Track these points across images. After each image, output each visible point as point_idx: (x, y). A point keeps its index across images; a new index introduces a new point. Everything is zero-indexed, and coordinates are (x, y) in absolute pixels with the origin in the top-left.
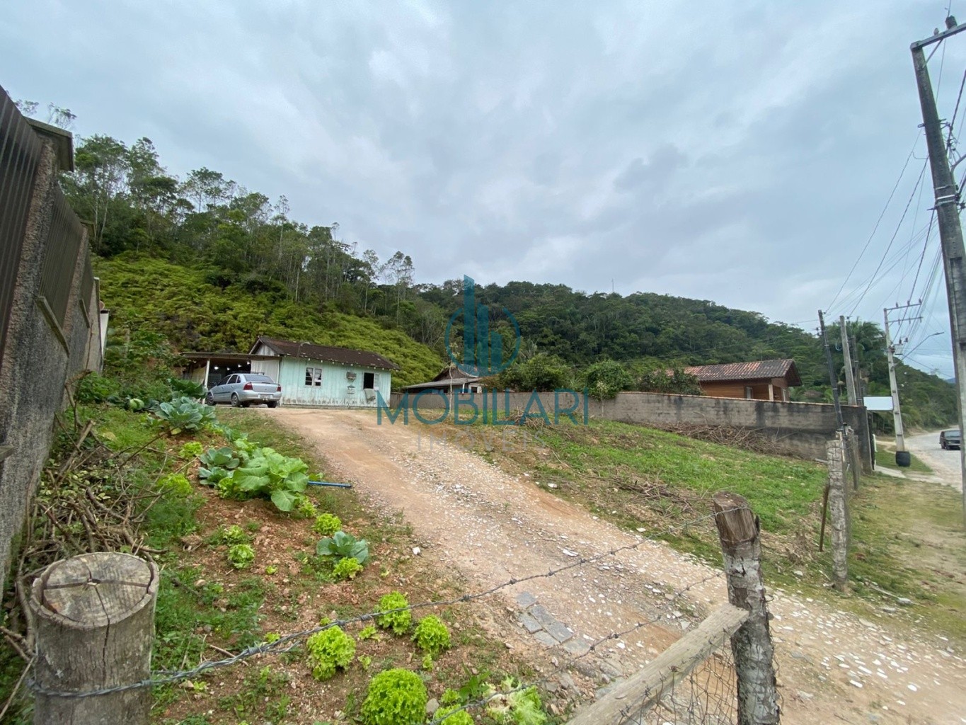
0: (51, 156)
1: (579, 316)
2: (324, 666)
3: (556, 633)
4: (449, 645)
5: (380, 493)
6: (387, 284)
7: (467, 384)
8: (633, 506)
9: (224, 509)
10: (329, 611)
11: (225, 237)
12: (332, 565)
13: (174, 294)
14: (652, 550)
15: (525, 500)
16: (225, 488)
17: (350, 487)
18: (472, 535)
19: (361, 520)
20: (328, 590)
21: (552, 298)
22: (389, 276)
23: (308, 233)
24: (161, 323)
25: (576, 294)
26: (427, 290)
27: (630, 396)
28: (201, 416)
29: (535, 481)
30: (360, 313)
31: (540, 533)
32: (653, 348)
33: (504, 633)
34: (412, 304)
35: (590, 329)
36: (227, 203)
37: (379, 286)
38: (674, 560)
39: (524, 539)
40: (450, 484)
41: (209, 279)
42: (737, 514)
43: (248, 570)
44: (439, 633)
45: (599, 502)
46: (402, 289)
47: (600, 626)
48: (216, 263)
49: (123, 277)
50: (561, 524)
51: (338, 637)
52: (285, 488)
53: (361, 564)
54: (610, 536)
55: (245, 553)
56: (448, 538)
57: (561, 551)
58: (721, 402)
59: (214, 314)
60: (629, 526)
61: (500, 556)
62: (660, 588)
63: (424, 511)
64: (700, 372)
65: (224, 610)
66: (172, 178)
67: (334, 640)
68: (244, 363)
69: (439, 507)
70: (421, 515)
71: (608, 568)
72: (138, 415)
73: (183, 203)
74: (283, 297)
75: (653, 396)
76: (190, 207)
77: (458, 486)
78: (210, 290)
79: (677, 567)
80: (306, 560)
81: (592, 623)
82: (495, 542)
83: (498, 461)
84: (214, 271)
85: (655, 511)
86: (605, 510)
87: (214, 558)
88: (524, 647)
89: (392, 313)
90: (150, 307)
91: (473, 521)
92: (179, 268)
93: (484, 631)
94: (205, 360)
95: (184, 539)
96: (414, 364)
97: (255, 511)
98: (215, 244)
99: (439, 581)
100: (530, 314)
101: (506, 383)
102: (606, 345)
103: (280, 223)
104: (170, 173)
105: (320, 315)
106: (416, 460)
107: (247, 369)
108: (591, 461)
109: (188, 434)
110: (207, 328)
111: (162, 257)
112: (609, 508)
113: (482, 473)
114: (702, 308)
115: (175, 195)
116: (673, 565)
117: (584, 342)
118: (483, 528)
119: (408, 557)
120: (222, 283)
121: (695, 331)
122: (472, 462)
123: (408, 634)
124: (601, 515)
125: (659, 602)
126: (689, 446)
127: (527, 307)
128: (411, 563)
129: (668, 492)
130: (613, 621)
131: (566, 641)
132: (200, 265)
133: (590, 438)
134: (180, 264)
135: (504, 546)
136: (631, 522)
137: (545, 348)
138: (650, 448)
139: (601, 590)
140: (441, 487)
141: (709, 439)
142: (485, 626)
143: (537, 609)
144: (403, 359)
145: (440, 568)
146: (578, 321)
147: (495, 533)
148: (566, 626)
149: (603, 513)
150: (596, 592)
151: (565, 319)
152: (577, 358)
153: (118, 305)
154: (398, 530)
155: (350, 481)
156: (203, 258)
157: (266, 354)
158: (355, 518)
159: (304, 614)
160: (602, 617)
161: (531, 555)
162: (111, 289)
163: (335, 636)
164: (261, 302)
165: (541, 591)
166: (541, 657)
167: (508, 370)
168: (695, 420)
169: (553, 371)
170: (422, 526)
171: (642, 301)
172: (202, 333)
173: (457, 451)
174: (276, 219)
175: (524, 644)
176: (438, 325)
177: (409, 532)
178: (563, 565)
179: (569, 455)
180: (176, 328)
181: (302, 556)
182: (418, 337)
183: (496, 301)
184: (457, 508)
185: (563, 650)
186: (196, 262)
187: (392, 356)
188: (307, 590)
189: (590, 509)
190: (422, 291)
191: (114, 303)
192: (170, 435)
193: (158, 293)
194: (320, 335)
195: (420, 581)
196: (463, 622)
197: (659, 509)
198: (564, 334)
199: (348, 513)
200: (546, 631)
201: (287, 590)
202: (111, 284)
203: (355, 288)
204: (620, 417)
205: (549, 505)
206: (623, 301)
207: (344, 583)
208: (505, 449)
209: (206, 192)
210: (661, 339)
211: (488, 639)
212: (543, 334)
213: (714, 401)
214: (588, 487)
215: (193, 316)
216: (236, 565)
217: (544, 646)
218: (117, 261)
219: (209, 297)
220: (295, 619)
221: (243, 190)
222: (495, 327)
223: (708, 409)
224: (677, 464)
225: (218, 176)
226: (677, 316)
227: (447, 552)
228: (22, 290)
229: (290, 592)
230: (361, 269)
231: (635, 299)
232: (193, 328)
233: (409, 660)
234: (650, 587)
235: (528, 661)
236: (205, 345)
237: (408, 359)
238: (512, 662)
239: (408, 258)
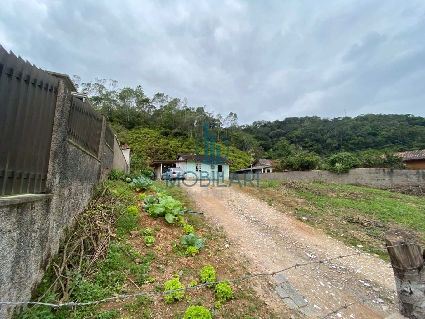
0: (62, 85)
1: (326, 131)
2: (169, 297)
3: (297, 301)
4: (232, 297)
5: (215, 217)
6: (227, 127)
7: (264, 169)
8: (355, 232)
9: (149, 221)
10: (180, 270)
11: (166, 117)
12: (186, 248)
13: (151, 140)
14: (367, 259)
15: (288, 225)
16: (150, 212)
17: (203, 214)
18: (256, 241)
19: (205, 229)
20: (181, 260)
21: (309, 123)
22: (228, 123)
23: (195, 111)
24: (147, 151)
25: (323, 119)
26: (245, 127)
27: (358, 170)
28: (147, 184)
29: (295, 216)
30: (216, 141)
31: (294, 243)
32: (374, 144)
33: (265, 295)
34: (238, 134)
35: (332, 137)
36: (166, 104)
37: (224, 129)
38: (382, 266)
39: (285, 246)
40: (248, 215)
41: (162, 134)
42: (405, 247)
43: (151, 247)
44: (226, 290)
45: (333, 228)
46: (234, 128)
47: (326, 301)
48: (164, 127)
49: (135, 136)
50: (308, 239)
51: (177, 284)
52: (171, 213)
53: (199, 250)
54: (338, 248)
55: (150, 240)
56: (244, 241)
57: (305, 254)
58: (421, 171)
59: (164, 146)
60: (352, 243)
61: (270, 253)
62: (370, 283)
63: (234, 227)
64: (405, 155)
65: (137, 264)
66: (148, 98)
67: (174, 285)
68: (174, 164)
69: (242, 226)
70: (232, 229)
71: (335, 267)
72: (128, 184)
73: (153, 107)
74: (187, 137)
75: (373, 170)
76: (155, 108)
77: (252, 216)
78: (162, 137)
79: (384, 271)
80: (175, 245)
81: (321, 298)
82: (268, 246)
83: (275, 205)
84: (163, 130)
85: (370, 236)
86: (336, 234)
87: (140, 241)
88: (276, 306)
89: (229, 139)
90: (144, 146)
91: (258, 234)
92: (152, 130)
93: (255, 293)
94: (160, 163)
95: (131, 232)
96: (240, 160)
97: (160, 222)
98: (163, 120)
99: (236, 262)
100: (298, 133)
101: (284, 167)
102: (343, 145)
103: (185, 109)
104: (147, 97)
105: (201, 143)
106: (234, 203)
107: (175, 166)
108: (330, 206)
109: (142, 190)
110: (162, 152)
111: (147, 127)
112: (339, 233)
113: (266, 210)
114: (405, 119)
115: (150, 104)
116: (381, 269)
117: (330, 144)
118: (262, 238)
119: (222, 248)
120: (166, 134)
121: (401, 132)
122: (261, 205)
123: (213, 287)
124: (334, 236)
125: (368, 292)
126: (398, 198)
127: (295, 129)
128: (223, 252)
129: (380, 225)
130: (336, 299)
131: (303, 307)
132: (159, 129)
133: (330, 194)
134: (152, 129)
135: (273, 248)
136: (353, 242)
137: (307, 149)
138: (370, 199)
139: (329, 279)
140: (244, 216)
141: (413, 194)
142: (256, 290)
143: (288, 286)
144: (235, 159)
145: (237, 256)
146: (325, 133)
147: (268, 241)
148: (304, 297)
149: (335, 235)
150: (326, 280)
151: (318, 133)
152: (326, 152)
153: (134, 146)
154: (220, 235)
155: (203, 211)
156: (159, 126)
157: (181, 160)
158: (203, 227)
159: (168, 270)
160: (328, 296)
161: (288, 255)
162: (132, 140)
163: (175, 283)
164: (179, 140)
165: (291, 275)
166: (285, 314)
167: (285, 161)
168: (402, 183)
169: (310, 160)
170: (231, 234)
171: (364, 119)
172: (160, 154)
173: (254, 200)
174: (184, 107)
175: (276, 304)
176: (250, 142)
177: (225, 237)
178: (306, 262)
179: (317, 203)
180: (152, 153)
181: (173, 244)
182: (241, 149)
183: (279, 128)
184: (250, 227)
185: (300, 312)
186: (157, 128)
187: (230, 158)
188: (172, 259)
189: (327, 232)
190: (243, 128)
191: (133, 145)
192: (136, 191)
193: (146, 140)
194: (201, 151)
195: (227, 261)
196: (244, 286)
197: (373, 235)
198: (318, 141)
199: (200, 225)
200: (291, 299)
201: (164, 258)
202: (132, 139)
203: (214, 130)
204: (352, 182)
205: (302, 229)
206: (352, 120)
207: (189, 258)
208: (280, 199)
209: (159, 101)
210: (379, 138)
211: (256, 297)
212: (305, 142)
213: (415, 172)
214: (327, 220)
215: (157, 148)
216: (147, 244)
217: (288, 307)
218: (133, 130)
219: (162, 140)
220: (164, 272)
221: (171, 98)
222: (279, 141)
223: (411, 176)
224: (389, 209)
225: (163, 95)
226: (388, 125)
227: (242, 248)
228: (55, 136)
229: (165, 259)
230: (216, 122)
231: (359, 118)
232: (157, 152)
233: (210, 301)
234: (363, 282)
235: (277, 315)
236: (162, 158)
237: (237, 158)
238: (267, 313)
239: (235, 115)
